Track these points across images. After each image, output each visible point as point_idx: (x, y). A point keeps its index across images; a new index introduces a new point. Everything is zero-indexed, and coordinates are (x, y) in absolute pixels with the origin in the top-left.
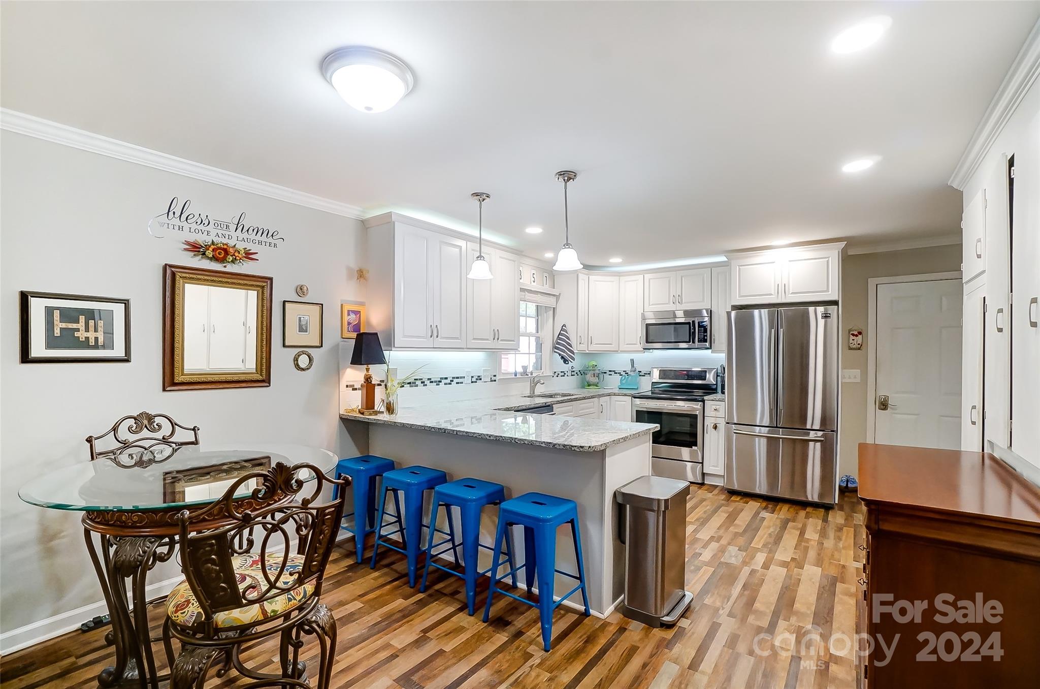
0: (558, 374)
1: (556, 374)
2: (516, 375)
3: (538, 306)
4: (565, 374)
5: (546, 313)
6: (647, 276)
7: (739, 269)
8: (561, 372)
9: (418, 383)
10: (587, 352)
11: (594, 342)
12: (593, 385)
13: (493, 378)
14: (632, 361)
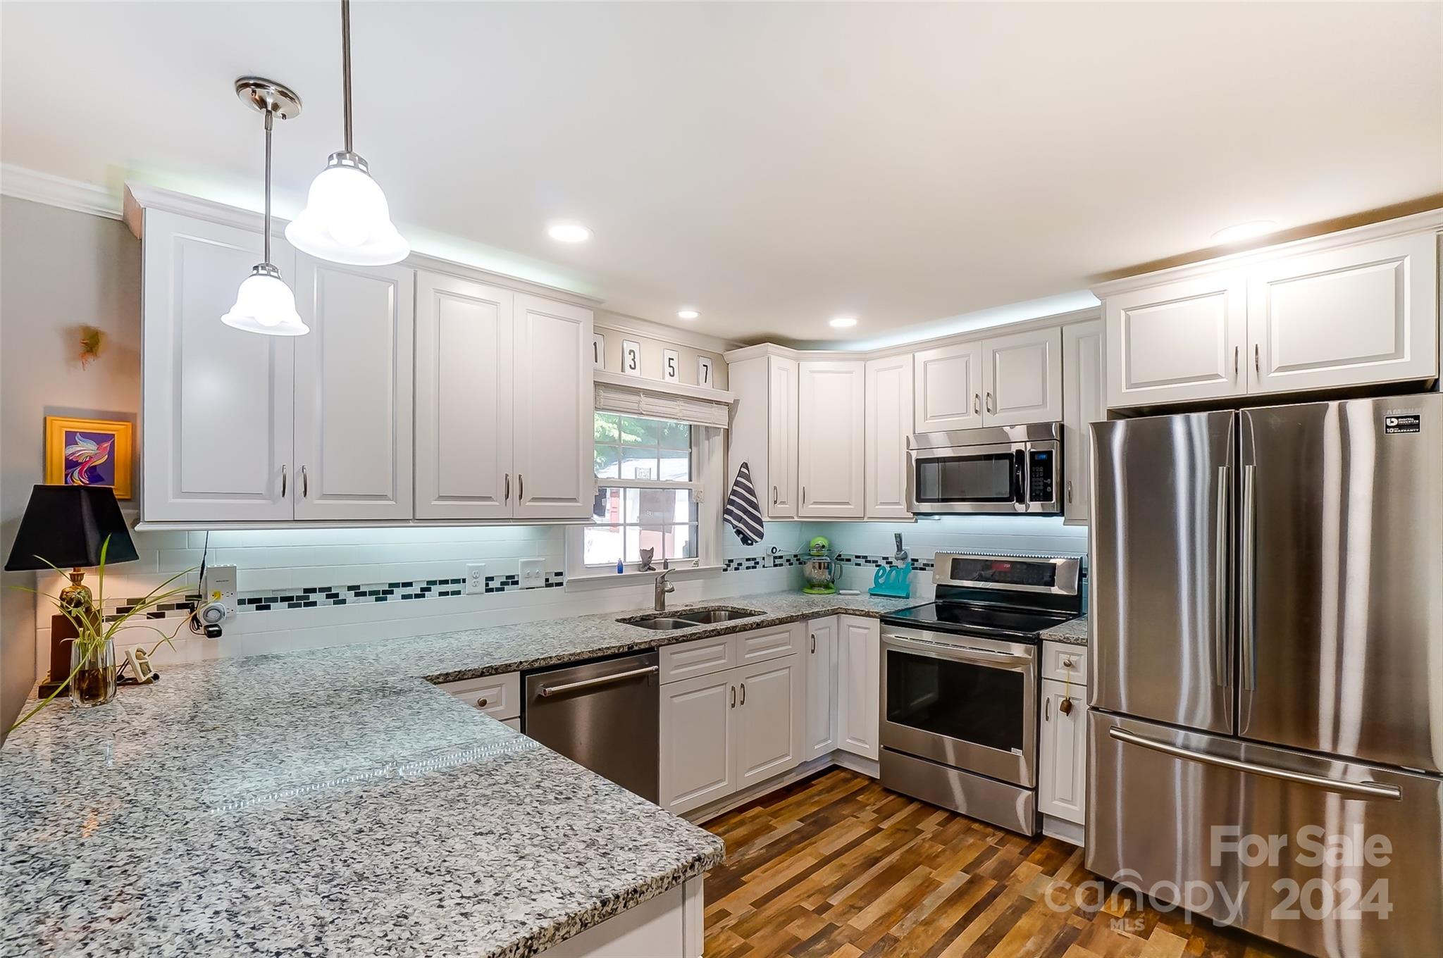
0: (740, 564)
1: (734, 565)
2: (620, 571)
3: (691, 426)
4: (757, 563)
5: (708, 439)
6: (922, 356)
7: (1128, 319)
8: (748, 560)
9: (317, 597)
10: (796, 519)
11: (811, 497)
12: (820, 586)
13: (553, 580)
14: (899, 538)
